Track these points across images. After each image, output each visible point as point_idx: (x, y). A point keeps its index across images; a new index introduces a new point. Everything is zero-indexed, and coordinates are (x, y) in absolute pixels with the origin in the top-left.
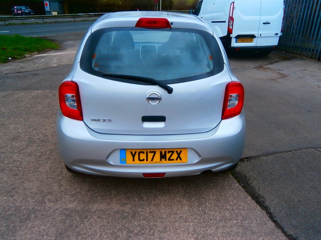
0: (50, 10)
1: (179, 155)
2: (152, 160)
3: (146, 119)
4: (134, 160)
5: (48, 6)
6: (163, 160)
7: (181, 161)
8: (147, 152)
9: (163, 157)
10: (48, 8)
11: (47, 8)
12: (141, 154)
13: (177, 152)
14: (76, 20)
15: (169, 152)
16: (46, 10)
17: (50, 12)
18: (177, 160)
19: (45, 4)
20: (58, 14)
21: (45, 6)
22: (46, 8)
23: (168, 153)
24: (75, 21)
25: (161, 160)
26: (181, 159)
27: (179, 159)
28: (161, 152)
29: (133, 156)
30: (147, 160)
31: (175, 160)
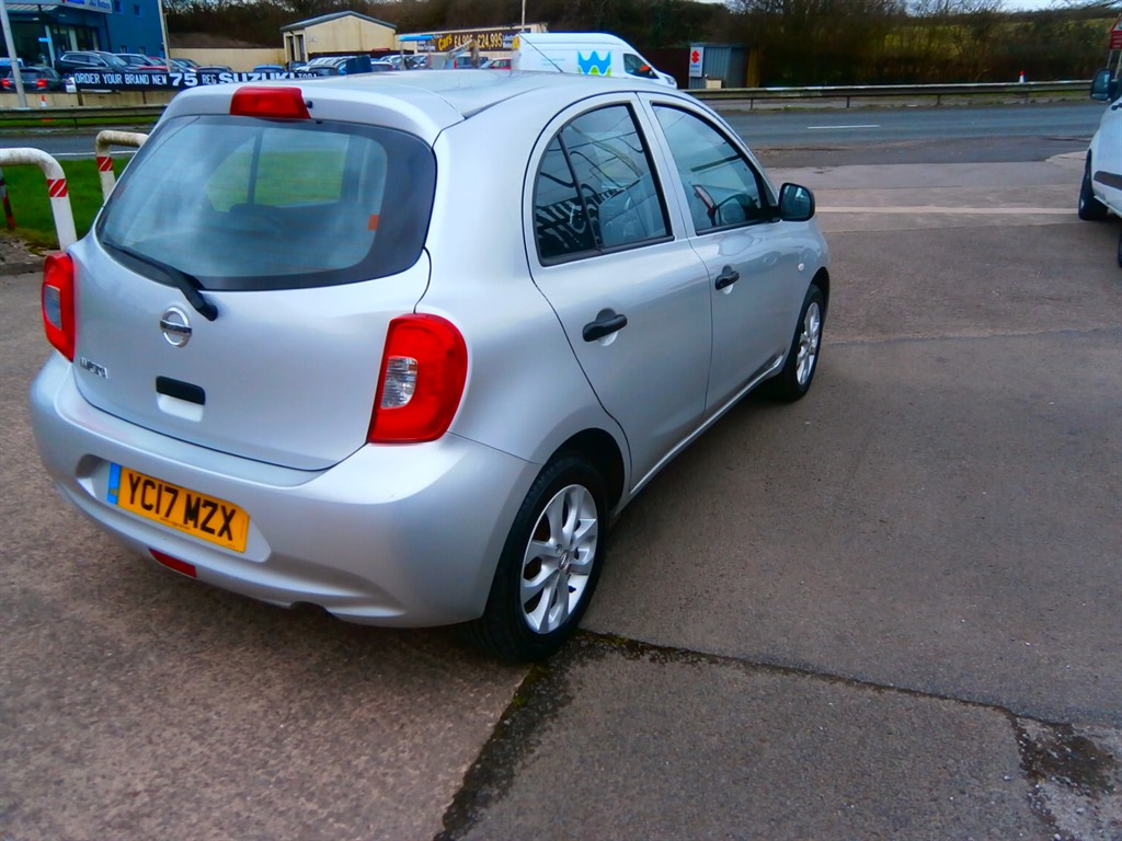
0: (703, 75)
1: (228, 519)
2: (167, 515)
3: (168, 387)
4: (132, 501)
5: (700, 63)
6: (191, 523)
7: (229, 542)
8: (160, 486)
9: (191, 514)
10: (697, 69)
11: (694, 69)
12: (149, 487)
13: (224, 509)
14: (756, 109)
15: (207, 504)
16: (691, 74)
17: (700, 80)
18: (221, 534)
19: (692, 57)
20: (723, 86)
21: (692, 62)
22: (691, 69)
23: (204, 506)
24: (752, 112)
25: (186, 522)
26: (230, 538)
27: (225, 534)
28: (189, 498)
29: (134, 488)
30: (157, 512)
31: (217, 532)
